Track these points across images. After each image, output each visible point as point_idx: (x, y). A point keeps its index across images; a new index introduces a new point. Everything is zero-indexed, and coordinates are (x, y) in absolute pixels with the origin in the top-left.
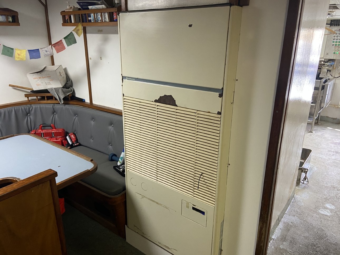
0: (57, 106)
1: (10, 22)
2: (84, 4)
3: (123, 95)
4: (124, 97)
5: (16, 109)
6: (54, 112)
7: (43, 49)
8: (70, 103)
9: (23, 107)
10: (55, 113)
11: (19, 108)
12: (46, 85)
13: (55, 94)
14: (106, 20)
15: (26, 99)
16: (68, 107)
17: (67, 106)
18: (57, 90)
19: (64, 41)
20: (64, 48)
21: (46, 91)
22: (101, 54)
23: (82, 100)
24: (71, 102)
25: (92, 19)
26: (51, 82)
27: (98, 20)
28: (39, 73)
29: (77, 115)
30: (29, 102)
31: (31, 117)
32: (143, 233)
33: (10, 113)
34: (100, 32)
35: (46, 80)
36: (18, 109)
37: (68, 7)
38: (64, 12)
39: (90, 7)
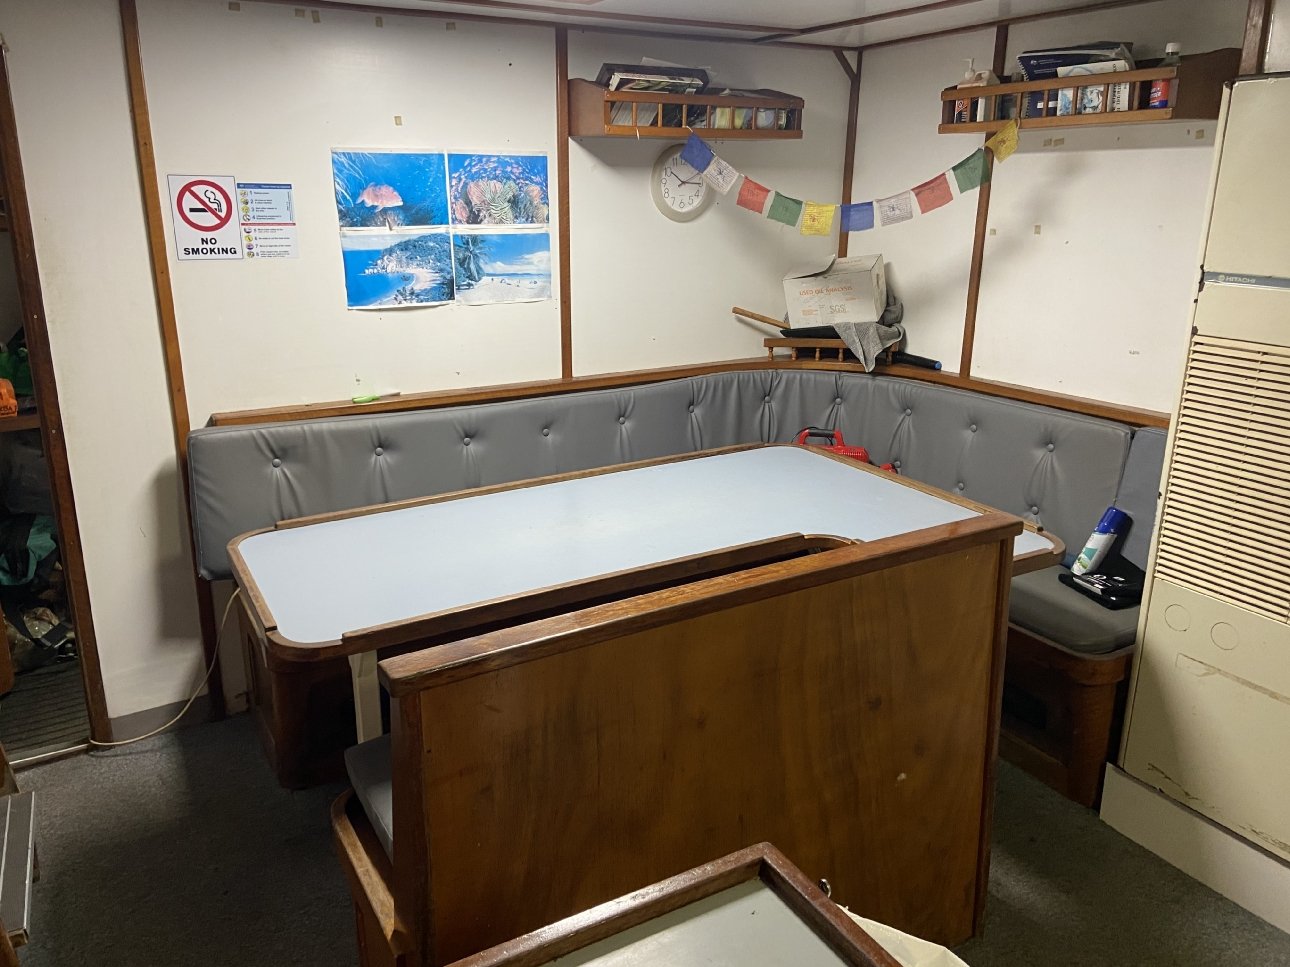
0: (851, 381)
1: (780, 128)
2: (1042, 62)
3: (1195, 331)
4: (1196, 339)
5: (741, 376)
6: (837, 395)
7: (883, 203)
8: (887, 372)
9: (758, 374)
10: (838, 400)
11: (749, 376)
12: (832, 313)
13: (854, 341)
14: (1116, 106)
15: (765, 352)
16: (885, 384)
17: (881, 381)
18: (862, 329)
19: (951, 177)
20: (948, 197)
21: (829, 332)
22: (1039, 215)
23: (931, 365)
24: (896, 370)
25: (1059, 106)
26: (849, 306)
27: (1085, 108)
28: (820, 278)
29: (909, 411)
30: (772, 363)
31: (774, 404)
32: (1187, 794)
33: (727, 387)
34: (1049, 145)
35: (836, 300)
36: (746, 378)
37: (968, 75)
38: (954, 91)
39: (1061, 71)
